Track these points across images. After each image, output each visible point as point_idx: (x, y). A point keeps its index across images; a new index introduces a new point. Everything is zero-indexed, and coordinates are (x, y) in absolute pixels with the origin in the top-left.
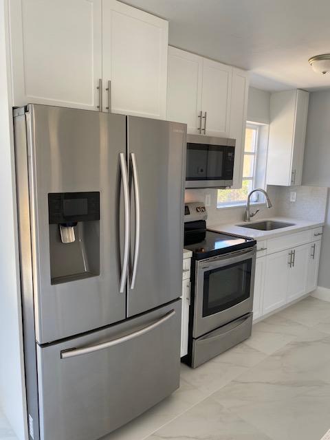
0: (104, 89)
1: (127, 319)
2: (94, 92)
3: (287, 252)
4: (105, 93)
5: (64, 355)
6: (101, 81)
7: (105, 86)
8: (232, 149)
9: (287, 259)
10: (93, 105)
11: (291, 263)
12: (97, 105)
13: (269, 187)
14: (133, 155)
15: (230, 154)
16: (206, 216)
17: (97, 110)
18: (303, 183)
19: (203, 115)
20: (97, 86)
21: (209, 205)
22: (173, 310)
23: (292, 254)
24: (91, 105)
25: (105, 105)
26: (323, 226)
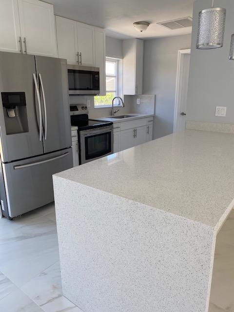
0: (22, 42)
1: (44, 154)
2: (17, 44)
3: (133, 130)
4: (23, 44)
5: (16, 168)
6: (20, 38)
7: (23, 40)
8: (98, 73)
9: (132, 134)
10: (17, 50)
11: (135, 136)
12: (20, 50)
13: (125, 96)
14: (40, 74)
15: (96, 76)
16: (88, 112)
17: (20, 52)
18: (143, 93)
19: (80, 54)
20: (19, 40)
21: (90, 106)
22: (68, 152)
23: (135, 131)
24: (16, 50)
25: (24, 50)
26: (154, 116)
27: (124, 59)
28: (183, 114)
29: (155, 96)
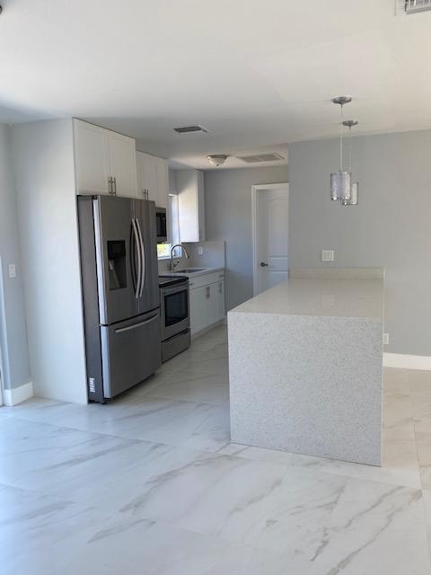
1: (138, 315)
2: (107, 185)
3: (206, 287)
8: (164, 215)
9: (206, 292)
13: (183, 243)
14: (137, 220)
15: (163, 219)
18: (206, 240)
20: (109, 180)
22: (157, 314)
26: (225, 270)
27: (180, 195)
28: (263, 265)
29: (225, 243)
